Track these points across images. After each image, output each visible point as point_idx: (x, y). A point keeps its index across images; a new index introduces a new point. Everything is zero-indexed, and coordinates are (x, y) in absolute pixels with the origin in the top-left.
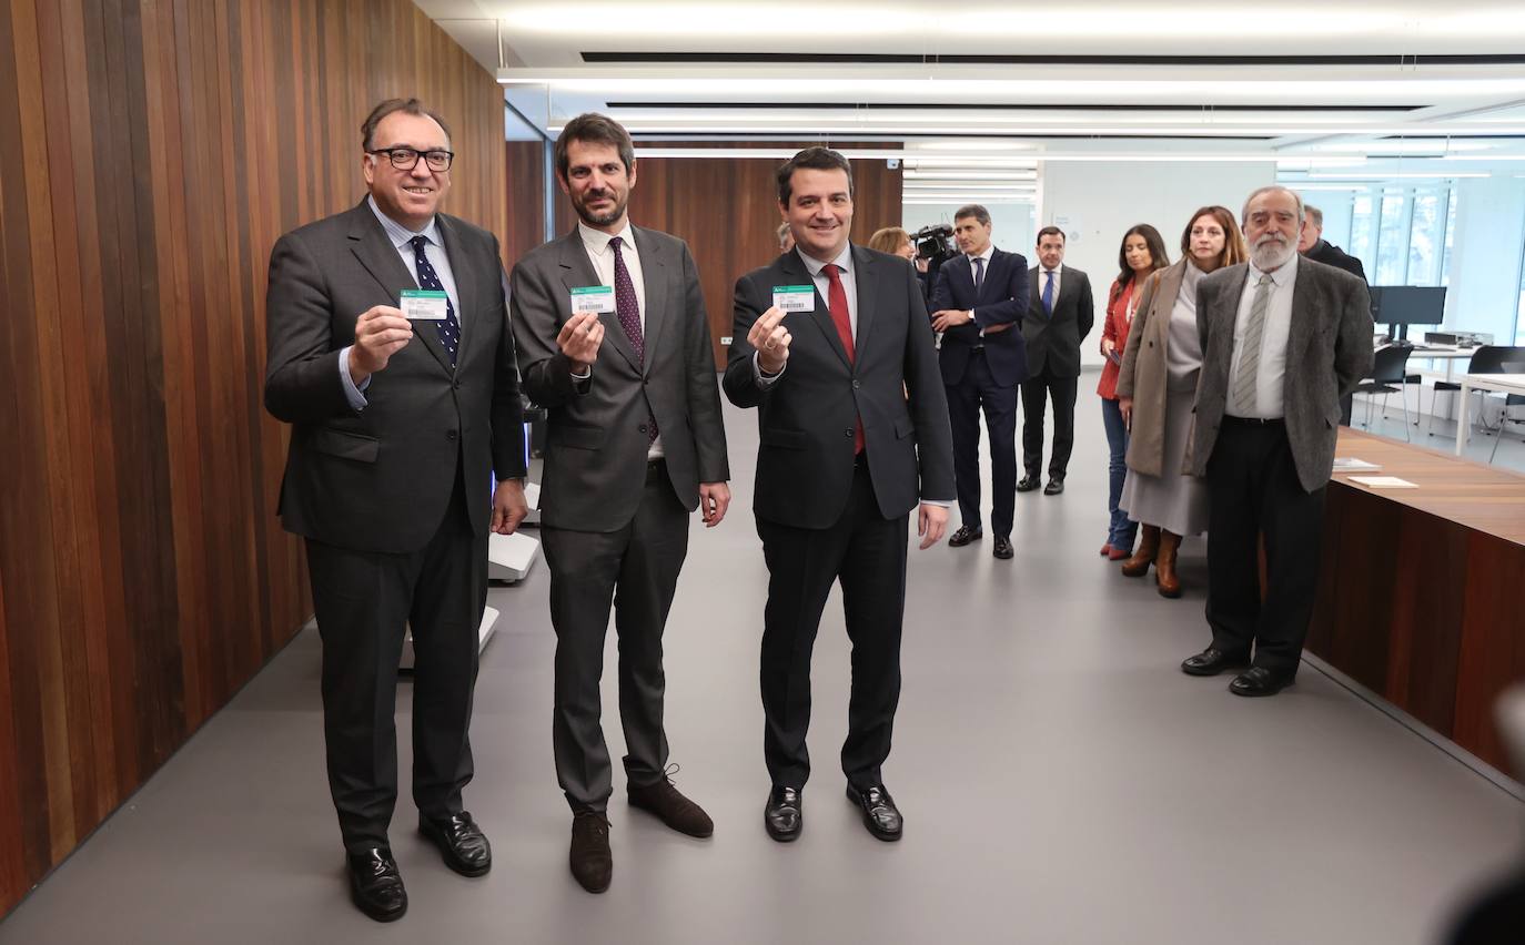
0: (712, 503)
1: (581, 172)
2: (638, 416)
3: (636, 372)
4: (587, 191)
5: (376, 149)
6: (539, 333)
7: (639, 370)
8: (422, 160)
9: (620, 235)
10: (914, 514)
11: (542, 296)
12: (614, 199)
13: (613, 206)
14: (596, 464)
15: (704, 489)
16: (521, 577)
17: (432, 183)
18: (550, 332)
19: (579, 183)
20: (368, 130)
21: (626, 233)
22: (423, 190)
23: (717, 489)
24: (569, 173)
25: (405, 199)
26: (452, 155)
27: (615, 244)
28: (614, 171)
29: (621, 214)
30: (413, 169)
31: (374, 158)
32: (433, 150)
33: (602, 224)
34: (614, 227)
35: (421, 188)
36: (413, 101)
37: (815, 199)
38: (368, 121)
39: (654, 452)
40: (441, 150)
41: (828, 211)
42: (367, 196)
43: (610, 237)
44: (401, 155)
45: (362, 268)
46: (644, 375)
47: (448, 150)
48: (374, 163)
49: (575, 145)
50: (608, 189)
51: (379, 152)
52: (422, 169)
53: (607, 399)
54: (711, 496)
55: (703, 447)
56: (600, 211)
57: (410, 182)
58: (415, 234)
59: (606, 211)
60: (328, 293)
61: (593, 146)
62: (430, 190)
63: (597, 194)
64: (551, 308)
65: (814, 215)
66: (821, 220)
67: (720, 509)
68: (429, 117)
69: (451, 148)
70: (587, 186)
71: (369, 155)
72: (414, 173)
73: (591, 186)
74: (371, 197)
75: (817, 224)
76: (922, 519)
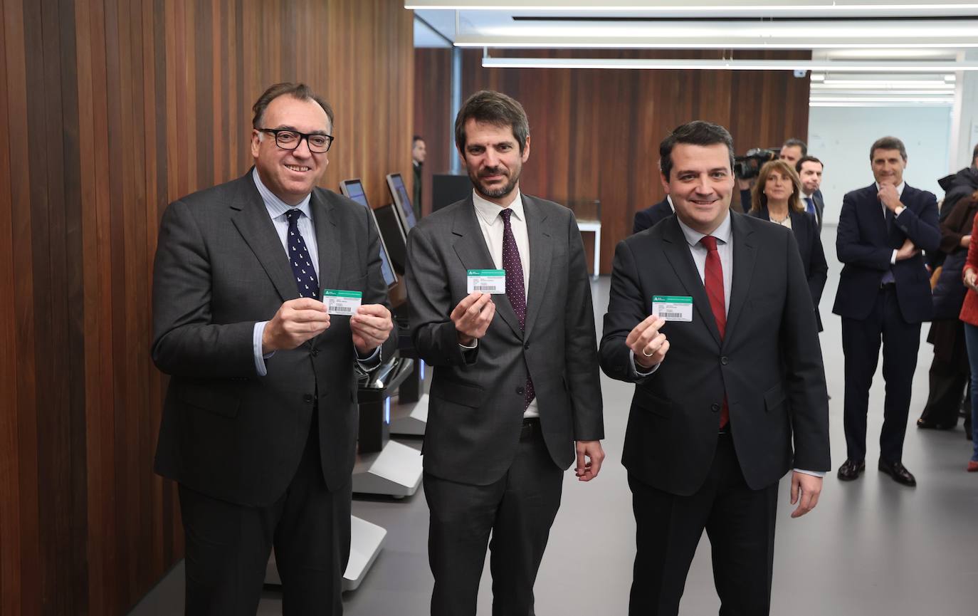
0: (587, 460)
1: (477, 150)
2: (516, 379)
3: (518, 338)
4: (482, 167)
5: (264, 128)
6: (430, 296)
7: (520, 335)
8: (304, 141)
9: (510, 207)
10: (785, 483)
11: (434, 260)
12: (506, 174)
13: (505, 181)
14: (474, 421)
15: (581, 446)
16: (410, 493)
17: (311, 163)
18: (439, 296)
19: (475, 159)
20: (259, 109)
21: (516, 205)
22: (302, 169)
23: (592, 446)
24: (466, 149)
25: (286, 175)
26: (331, 139)
27: (505, 216)
28: (508, 149)
29: (513, 187)
30: (294, 149)
31: (261, 135)
32: (315, 133)
33: (495, 197)
34: (505, 200)
35: (300, 167)
36: (302, 87)
37: (694, 175)
38: (259, 101)
39: (530, 413)
40: (322, 134)
41: (707, 185)
42: (252, 169)
43: (501, 209)
44: (286, 136)
45: (239, 237)
46: (525, 341)
47: (329, 135)
48: (261, 140)
49: (472, 125)
50: (502, 166)
51: (267, 131)
52: (303, 150)
53: (490, 361)
54: (587, 453)
55: (580, 406)
56: (494, 186)
57: (291, 160)
58: (291, 208)
59: (499, 186)
60: (208, 258)
61: (489, 127)
62: (309, 169)
63: (491, 171)
64: (442, 274)
65: (694, 189)
66: (700, 195)
67: (595, 466)
68: (315, 102)
69: (331, 133)
70: (482, 162)
71: (257, 132)
72: (295, 153)
73: (485, 163)
74: (255, 169)
75: (697, 198)
76: (795, 488)
